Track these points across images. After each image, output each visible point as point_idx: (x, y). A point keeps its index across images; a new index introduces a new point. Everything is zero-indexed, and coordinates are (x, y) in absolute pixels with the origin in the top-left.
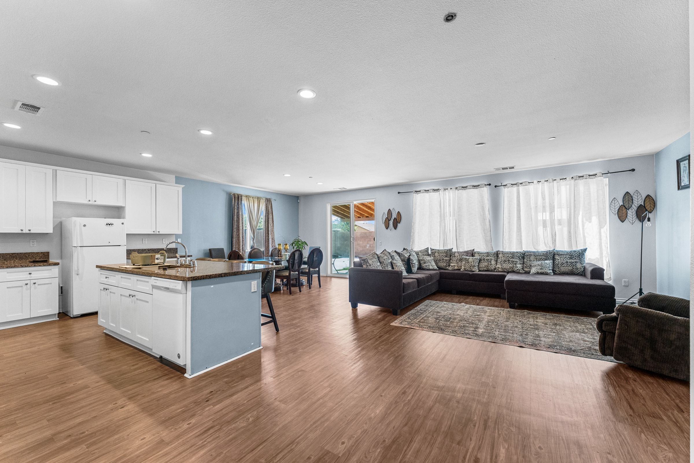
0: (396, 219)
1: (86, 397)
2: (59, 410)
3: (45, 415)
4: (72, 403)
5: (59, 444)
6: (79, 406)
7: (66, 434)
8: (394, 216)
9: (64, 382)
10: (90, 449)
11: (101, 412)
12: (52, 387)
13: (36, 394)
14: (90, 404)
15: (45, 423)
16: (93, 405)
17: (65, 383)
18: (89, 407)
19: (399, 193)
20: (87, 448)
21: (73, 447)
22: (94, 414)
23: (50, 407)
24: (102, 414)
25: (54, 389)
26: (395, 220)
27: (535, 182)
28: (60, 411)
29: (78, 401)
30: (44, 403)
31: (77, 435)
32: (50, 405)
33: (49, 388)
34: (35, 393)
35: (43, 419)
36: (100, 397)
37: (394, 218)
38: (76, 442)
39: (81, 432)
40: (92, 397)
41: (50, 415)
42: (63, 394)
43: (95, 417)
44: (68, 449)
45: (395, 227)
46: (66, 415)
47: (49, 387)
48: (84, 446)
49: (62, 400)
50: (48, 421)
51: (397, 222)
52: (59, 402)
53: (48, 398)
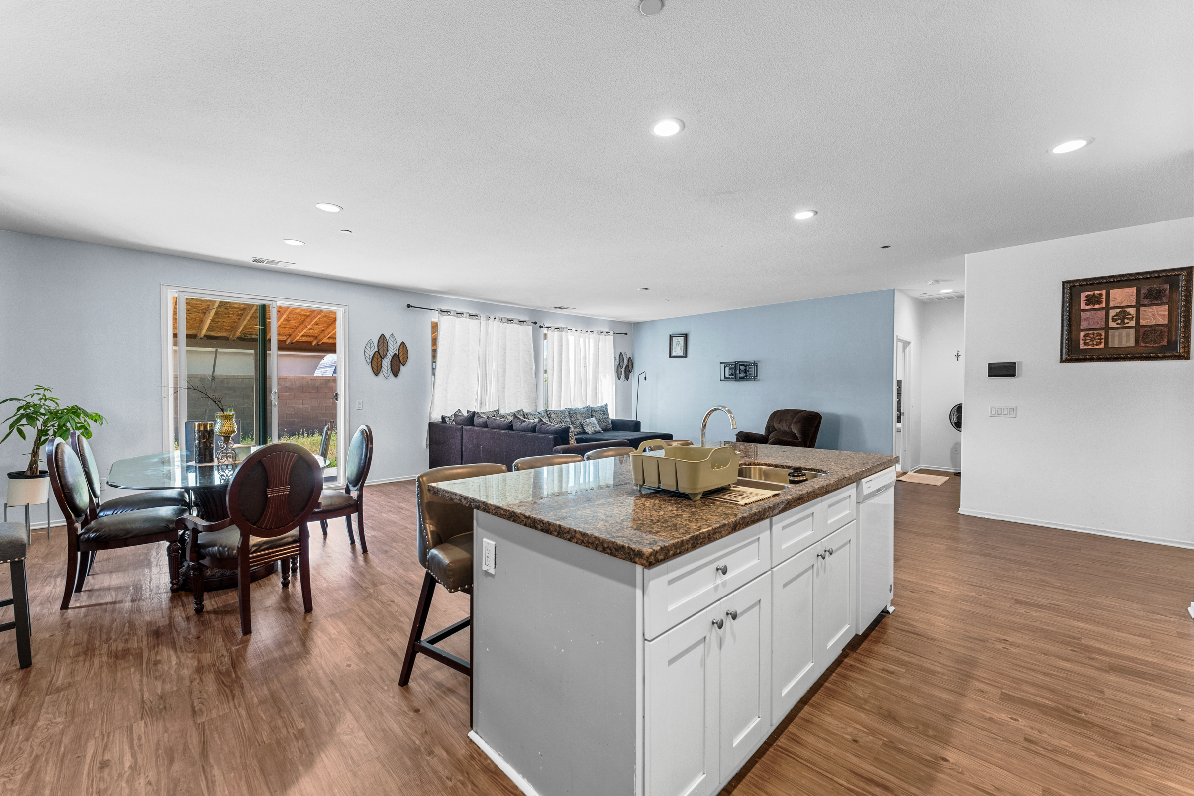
0: (399, 357)
1: (1027, 682)
2: (1079, 695)
3: (1102, 703)
4: (1052, 691)
5: (1107, 659)
6: (1047, 679)
7: (1092, 663)
8: (393, 349)
9: (1026, 744)
10: (1080, 636)
11: (1033, 653)
12: (1056, 750)
13: (1096, 758)
14: (1033, 670)
15: (1108, 692)
16: (1032, 666)
17: (1026, 739)
18: (1038, 668)
19: (409, 306)
20: (1081, 639)
21: (1094, 648)
22: (1042, 657)
23: (1088, 710)
24: (1033, 651)
25: (1055, 742)
26: (396, 359)
27: (574, 330)
28: (1079, 692)
29: (1042, 687)
30: (1093, 725)
31: (1081, 653)
32: (1086, 714)
33: (1064, 752)
34: (1099, 765)
35: (1109, 699)
36: (1011, 669)
37: (392, 354)
38: (1087, 649)
39: (1074, 653)
40: (1019, 676)
41: (1096, 697)
42: (1051, 716)
43: (1044, 654)
44: (1100, 649)
45: (395, 372)
46: (1075, 681)
47: (1061, 758)
48: (1083, 641)
49: (1061, 707)
50: (1103, 692)
51: (398, 363)
52: (1068, 707)
53: (1079, 730)
